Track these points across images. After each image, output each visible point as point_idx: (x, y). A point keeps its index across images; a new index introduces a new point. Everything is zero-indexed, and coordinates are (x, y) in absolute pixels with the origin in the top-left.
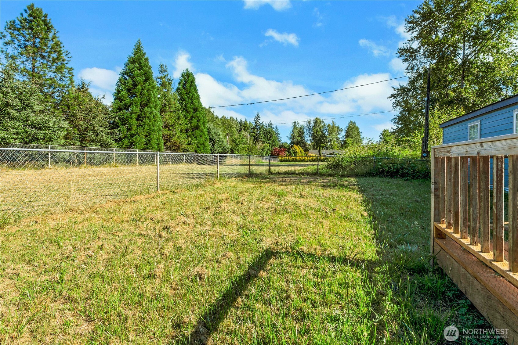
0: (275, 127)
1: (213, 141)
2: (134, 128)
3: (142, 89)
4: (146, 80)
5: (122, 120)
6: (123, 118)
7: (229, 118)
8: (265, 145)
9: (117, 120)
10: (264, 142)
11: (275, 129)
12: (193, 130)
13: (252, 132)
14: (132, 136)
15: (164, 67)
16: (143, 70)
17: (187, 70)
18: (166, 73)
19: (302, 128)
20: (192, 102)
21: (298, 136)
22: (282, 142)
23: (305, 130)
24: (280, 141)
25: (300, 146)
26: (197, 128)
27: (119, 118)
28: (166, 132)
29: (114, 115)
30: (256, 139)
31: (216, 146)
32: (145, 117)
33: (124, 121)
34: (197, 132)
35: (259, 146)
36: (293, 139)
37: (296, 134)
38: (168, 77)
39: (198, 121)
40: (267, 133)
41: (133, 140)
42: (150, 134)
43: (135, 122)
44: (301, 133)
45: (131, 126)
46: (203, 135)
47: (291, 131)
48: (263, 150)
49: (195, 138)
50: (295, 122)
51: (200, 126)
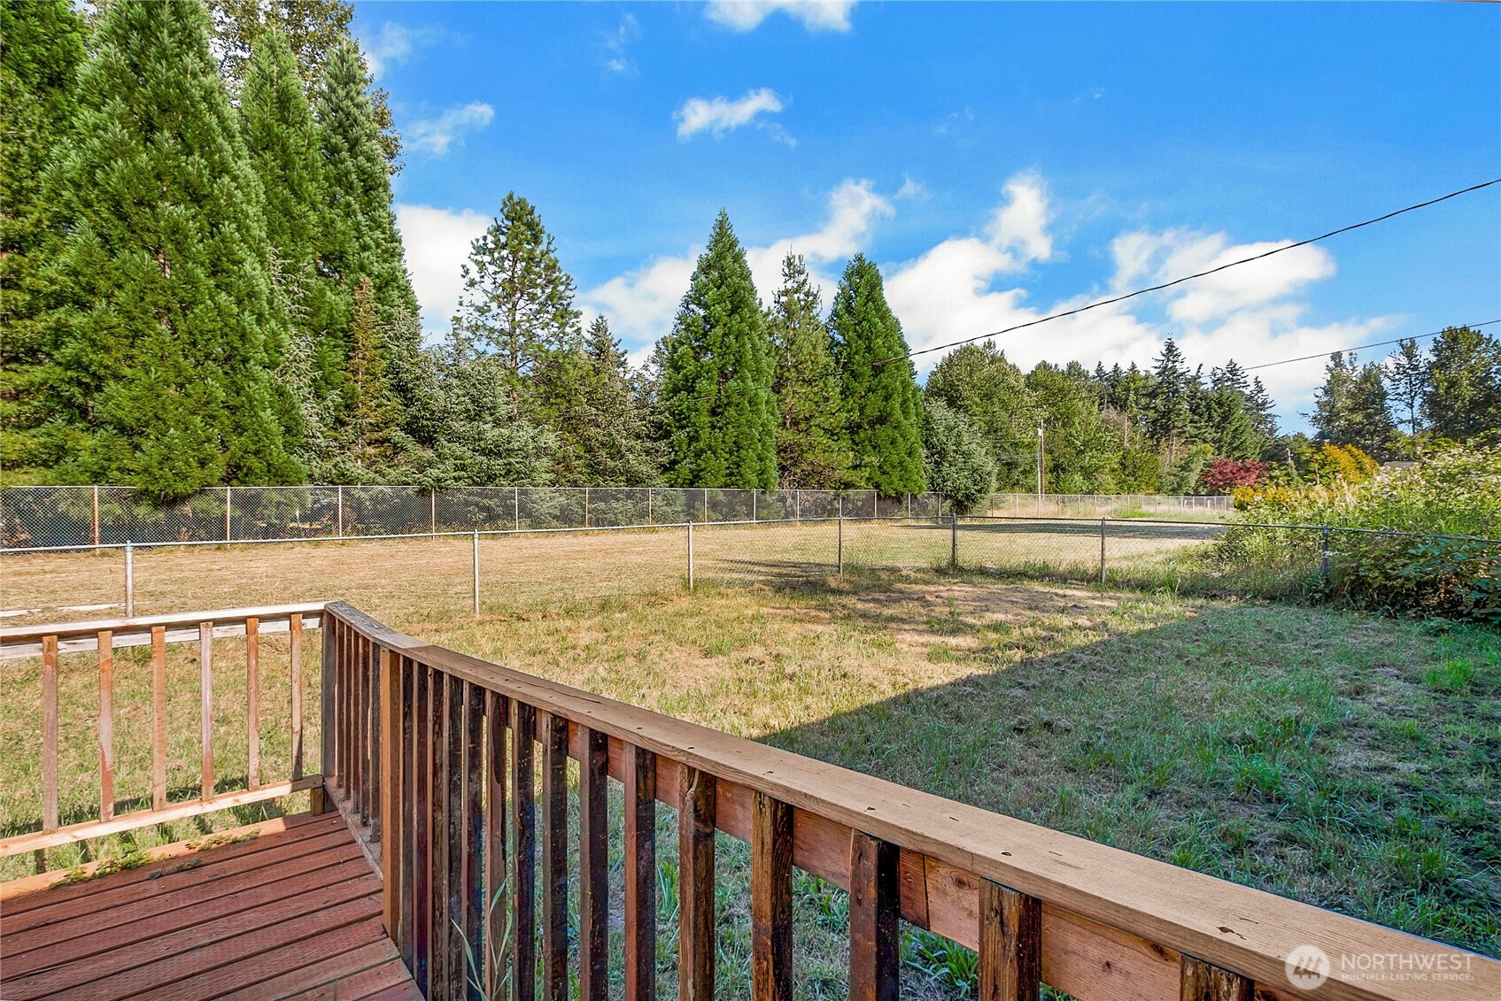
0: (1250, 381)
1: (939, 455)
2: (705, 433)
3: (725, 335)
4: (733, 311)
5: (677, 417)
6: (681, 413)
7: (1063, 367)
8: (1194, 449)
9: (666, 418)
10: (1191, 440)
11: (1253, 387)
12: (872, 424)
13: (1146, 408)
14: (698, 454)
15: (797, 262)
16: (727, 286)
17: (859, 259)
18: (802, 278)
19: (1370, 376)
20: (869, 349)
21: (1352, 410)
22: (1280, 433)
23: (1386, 383)
24: (1272, 431)
25: (1364, 448)
26: (882, 420)
27: (673, 414)
28: (788, 436)
29: (663, 405)
30: (1161, 428)
31: (945, 468)
32: (729, 404)
33: (681, 419)
34: (883, 432)
35: (1171, 454)
36: (1329, 421)
37: (1343, 402)
38: (806, 288)
39: (887, 398)
40: (1208, 407)
41: (699, 465)
42: (740, 448)
43: (705, 419)
44: (1369, 395)
45: (696, 432)
46: (900, 440)
47: (1320, 392)
48: (1185, 467)
49: (874, 448)
50: (1336, 357)
51: (890, 414)
